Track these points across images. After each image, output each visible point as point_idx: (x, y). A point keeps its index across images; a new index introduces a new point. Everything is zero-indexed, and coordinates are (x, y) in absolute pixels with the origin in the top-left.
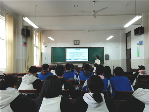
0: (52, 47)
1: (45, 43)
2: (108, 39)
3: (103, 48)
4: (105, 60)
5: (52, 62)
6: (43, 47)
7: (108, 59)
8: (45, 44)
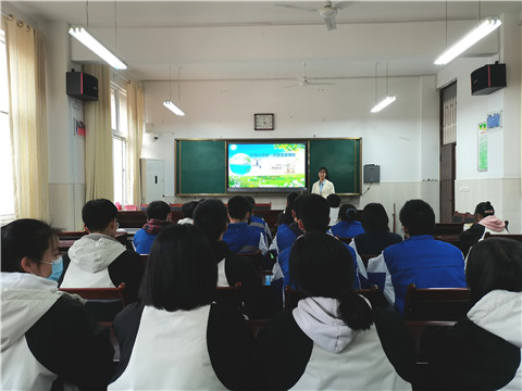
2: (377, 109)
3: (359, 141)
4: (365, 182)
8: (151, 127)
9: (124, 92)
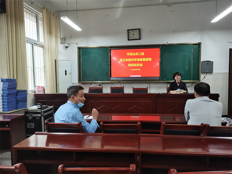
0: (79, 48)
1: (64, 38)
2: (216, 20)
3: (199, 44)
5: (80, 80)
6: (61, 47)
7: (211, 72)
8: (64, 40)
9: (40, 15)
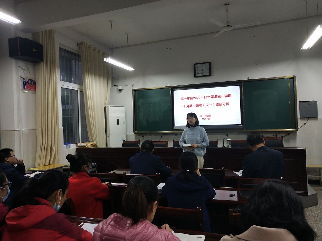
4: (301, 118)
